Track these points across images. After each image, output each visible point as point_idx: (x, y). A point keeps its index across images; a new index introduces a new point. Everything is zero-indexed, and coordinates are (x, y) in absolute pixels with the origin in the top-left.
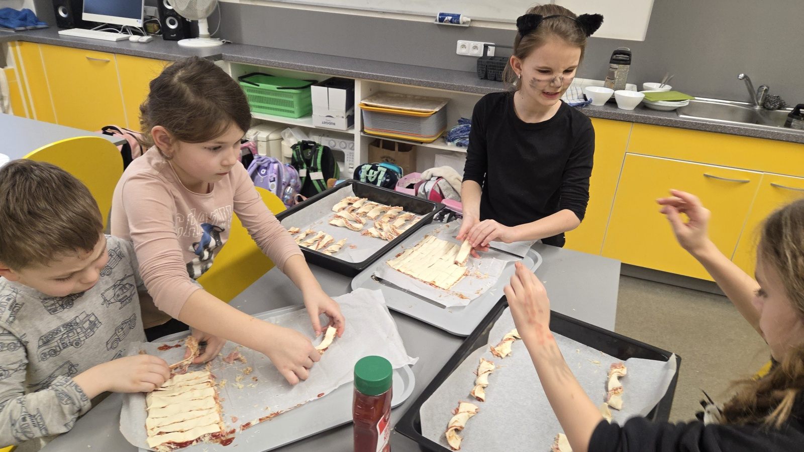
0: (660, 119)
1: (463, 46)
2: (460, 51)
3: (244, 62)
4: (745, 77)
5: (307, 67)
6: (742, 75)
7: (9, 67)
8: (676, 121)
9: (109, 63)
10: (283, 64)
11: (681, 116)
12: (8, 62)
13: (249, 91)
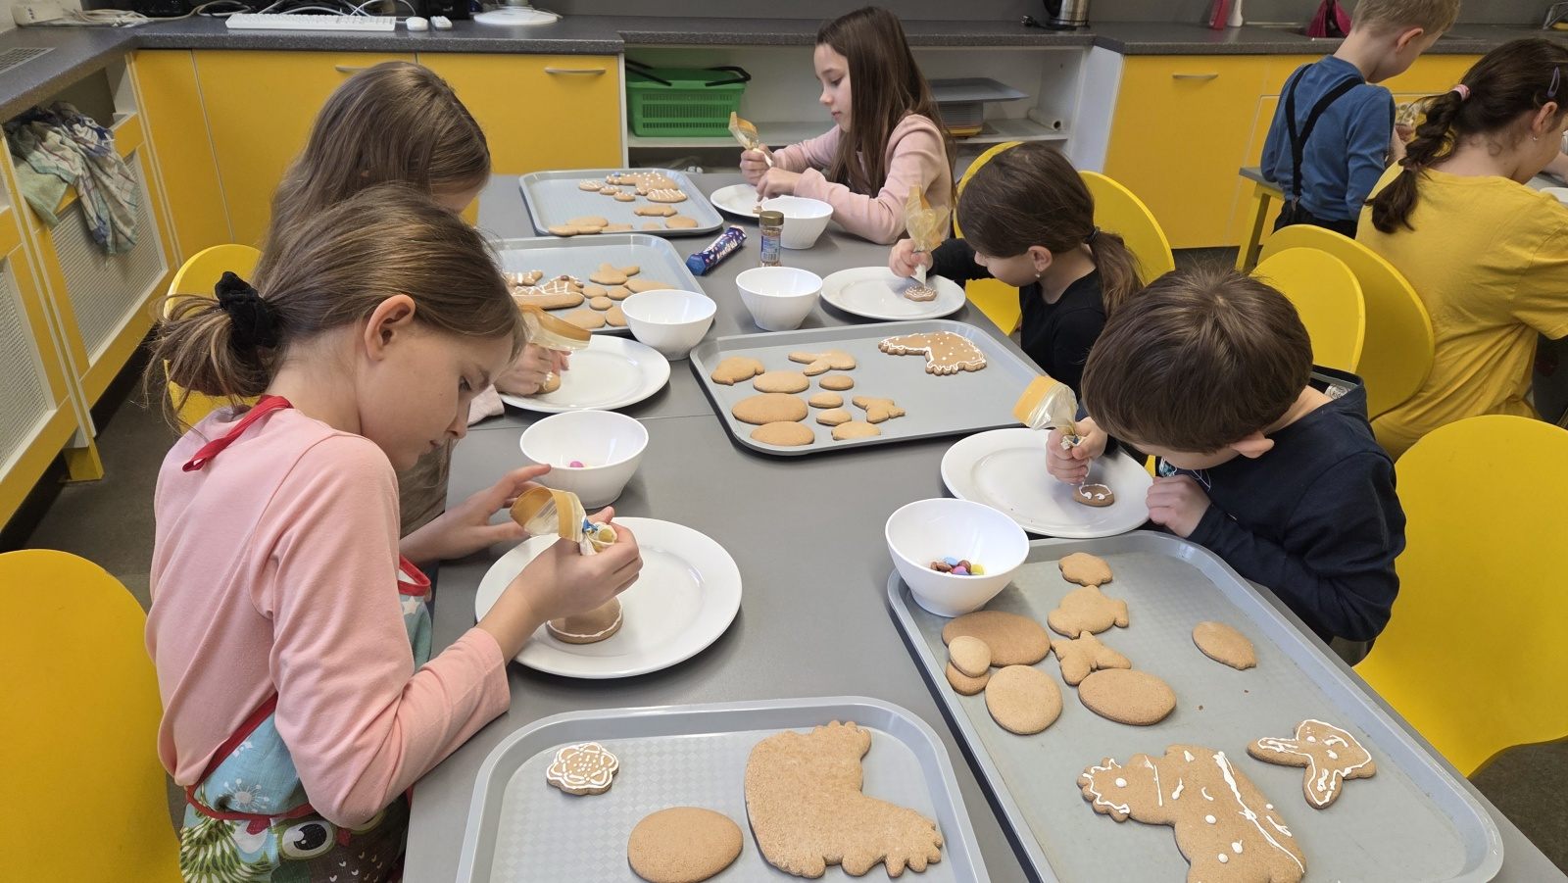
3: (664, 43)
13: (646, 97)
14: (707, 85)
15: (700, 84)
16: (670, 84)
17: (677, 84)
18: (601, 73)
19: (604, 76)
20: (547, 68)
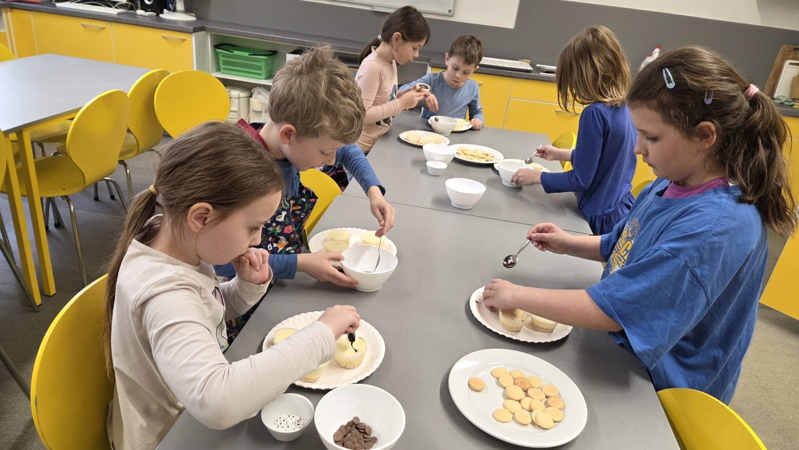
3: (224, 33)
9: (104, 30)
11: (541, 73)
13: (223, 56)
14: (249, 55)
15: (246, 54)
16: (233, 52)
17: (236, 53)
18: (184, 40)
19: (186, 41)
20: (163, 35)
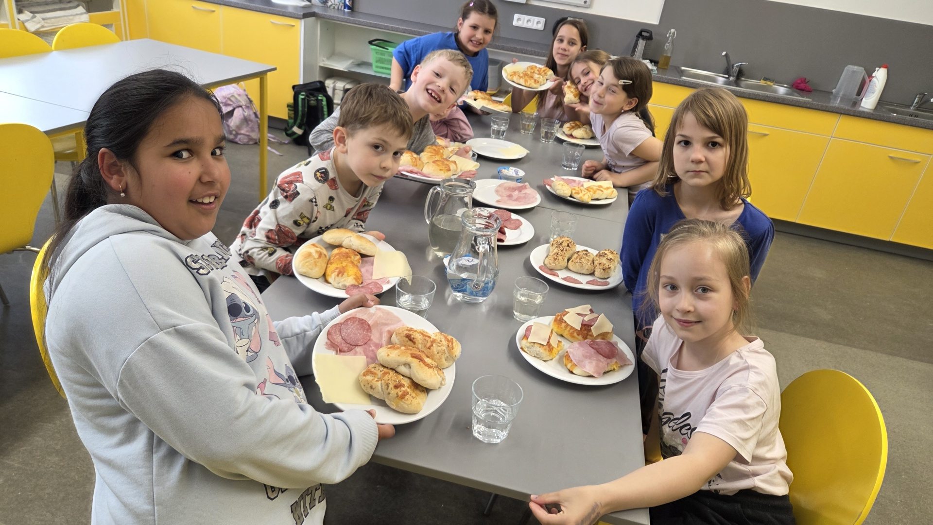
0: (670, 79)
1: (519, 19)
2: (515, 23)
4: (726, 55)
5: (392, 27)
6: (724, 53)
7: (115, 10)
8: (680, 81)
9: (215, 13)
10: (370, 23)
11: (684, 78)
12: (114, 5)
19: (294, 28)
20: (273, 20)
